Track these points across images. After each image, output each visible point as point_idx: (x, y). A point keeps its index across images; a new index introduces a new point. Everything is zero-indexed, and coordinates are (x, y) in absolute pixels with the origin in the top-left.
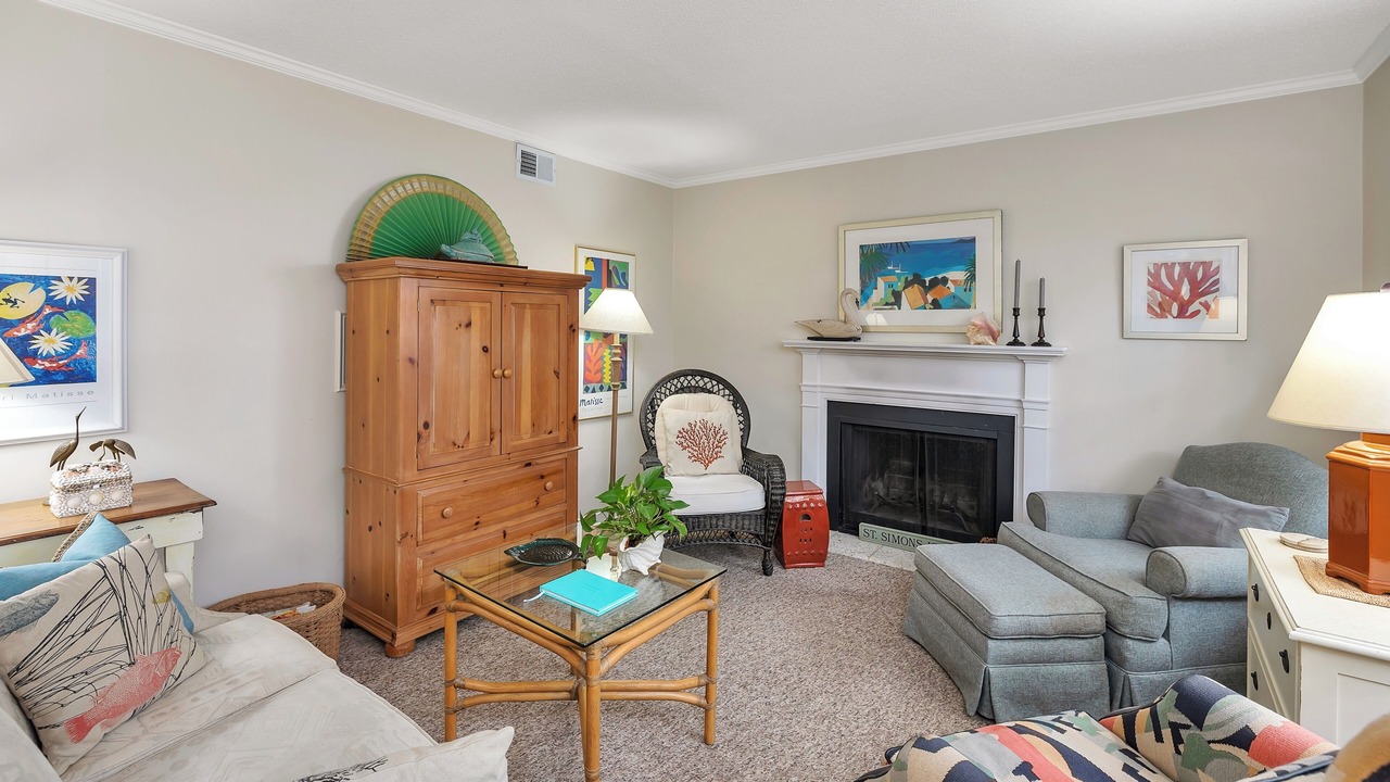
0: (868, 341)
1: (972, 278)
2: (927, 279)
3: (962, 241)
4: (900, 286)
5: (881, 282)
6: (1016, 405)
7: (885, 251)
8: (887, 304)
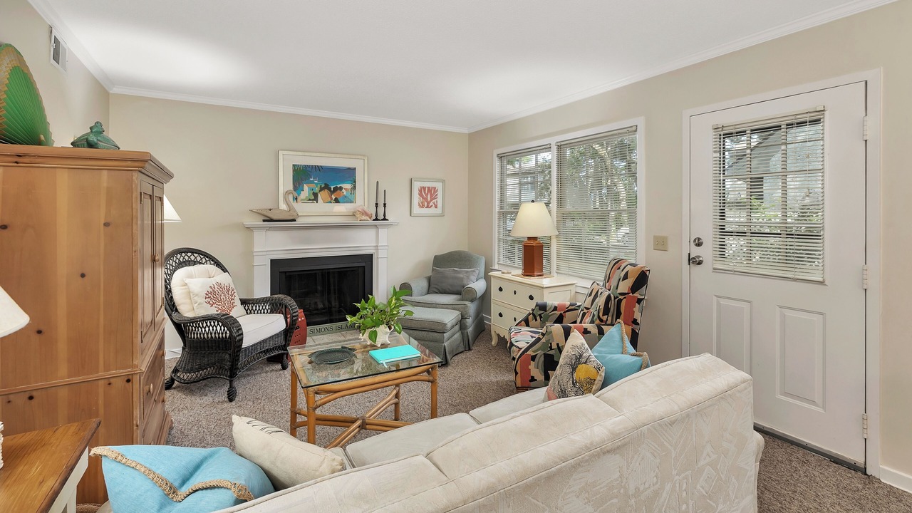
0: (300, 221)
1: (354, 187)
2: (332, 187)
3: (349, 169)
4: (317, 190)
5: (306, 187)
6: (374, 248)
7: (308, 169)
8: (310, 200)
